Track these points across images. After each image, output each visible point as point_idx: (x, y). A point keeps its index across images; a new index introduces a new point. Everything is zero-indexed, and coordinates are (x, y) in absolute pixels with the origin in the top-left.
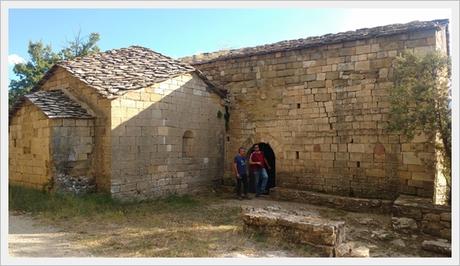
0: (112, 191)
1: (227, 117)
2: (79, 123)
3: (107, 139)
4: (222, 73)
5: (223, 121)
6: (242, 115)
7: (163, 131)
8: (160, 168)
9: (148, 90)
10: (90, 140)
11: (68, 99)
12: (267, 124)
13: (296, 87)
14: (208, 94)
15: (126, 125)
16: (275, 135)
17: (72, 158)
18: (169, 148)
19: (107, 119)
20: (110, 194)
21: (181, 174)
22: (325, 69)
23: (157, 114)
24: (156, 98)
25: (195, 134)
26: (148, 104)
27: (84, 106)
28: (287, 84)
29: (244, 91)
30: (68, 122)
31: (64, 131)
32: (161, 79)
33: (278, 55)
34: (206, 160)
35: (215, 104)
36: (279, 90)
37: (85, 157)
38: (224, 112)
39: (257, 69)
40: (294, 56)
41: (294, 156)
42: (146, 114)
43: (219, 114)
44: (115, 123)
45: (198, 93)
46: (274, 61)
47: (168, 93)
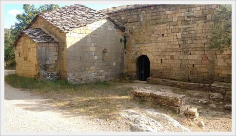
0: (68, 79)
1: (125, 41)
2: (50, 45)
3: (65, 53)
4: (123, 18)
5: (123, 43)
6: (133, 41)
7: (93, 49)
8: (91, 68)
9: (84, 27)
10: (56, 53)
11: (44, 33)
12: (146, 45)
13: (162, 25)
14: (115, 29)
15: (74, 46)
16: (150, 51)
17: (48, 63)
18: (96, 57)
19: (64, 43)
20: (67, 80)
21: (102, 71)
22: (178, 15)
23: (89, 40)
24: (89, 32)
25: (109, 50)
26: (84, 35)
27: (53, 36)
28: (157, 24)
29: (134, 27)
30: (45, 45)
31: (43, 49)
32: (91, 22)
33: (152, 8)
34: (114, 64)
35: (119, 35)
36: (152, 27)
37: (54, 62)
38: (123, 39)
39: (141, 16)
40: (161, 9)
41: (160, 62)
42: (84, 40)
43: (121, 40)
44: (68, 45)
45: (110, 29)
46: (150, 11)
47: (94, 29)
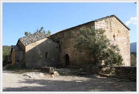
1: (60, 48)
2: (20, 51)
6: (63, 47)
7: (39, 52)
8: (39, 61)
9: (35, 43)
10: (23, 55)
12: (67, 49)
13: (72, 39)
14: (53, 42)
15: (30, 51)
16: (69, 51)
17: (19, 59)
18: (41, 56)
19: (25, 50)
21: (45, 63)
22: (76, 33)
23: (37, 48)
24: (37, 45)
25: (49, 53)
26: (35, 46)
28: (70, 38)
30: (18, 51)
31: (17, 53)
32: (38, 40)
33: (68, 31)
34: (53, 59)
36: (69, 40)
37: (22, 59)
39: (65, 35)
40: (71, 31)
41: (72, 57)
42: (34, 48)
43: (57, 47)
45: (49, 42)
47: (40, 43)
